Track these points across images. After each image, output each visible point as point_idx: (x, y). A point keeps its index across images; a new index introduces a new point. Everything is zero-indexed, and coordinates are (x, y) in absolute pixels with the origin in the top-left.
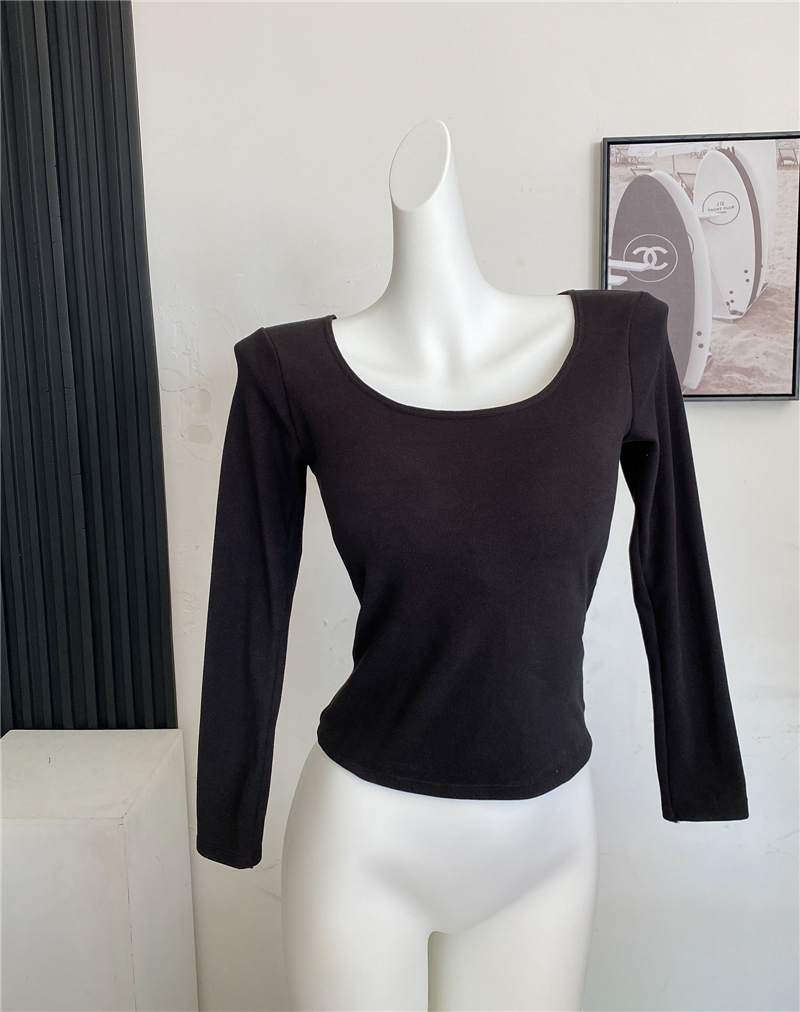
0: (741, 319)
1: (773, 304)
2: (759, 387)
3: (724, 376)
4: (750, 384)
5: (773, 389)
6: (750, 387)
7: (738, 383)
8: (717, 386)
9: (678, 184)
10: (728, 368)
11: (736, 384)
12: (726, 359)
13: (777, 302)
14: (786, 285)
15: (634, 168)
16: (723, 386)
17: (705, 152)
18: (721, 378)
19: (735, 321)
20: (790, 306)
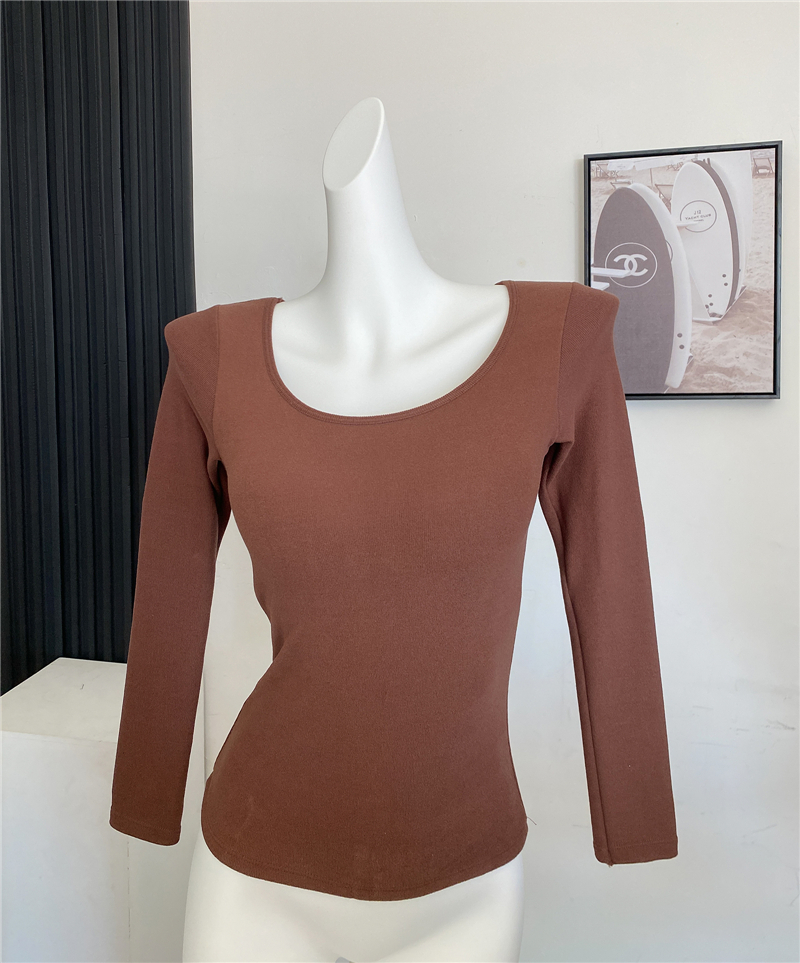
0: (720, 321)
1: (752, 306)
2: (740, 386)
3: (705, 375)
4: (731, 383)
5: (754, 388)
6: (730, 386)
7: (720, 382)
8: (699, 385)
9: (656, 195)
10: (707, 369)
11: (718, 383)
12: (707, 359)
13: (755, 304)
14: (765, 288)
15: (613, 181)
16: (704, 385)
17: (681, 165)
18: (702, 377)
19: (714, 323)
20: (768, 307)
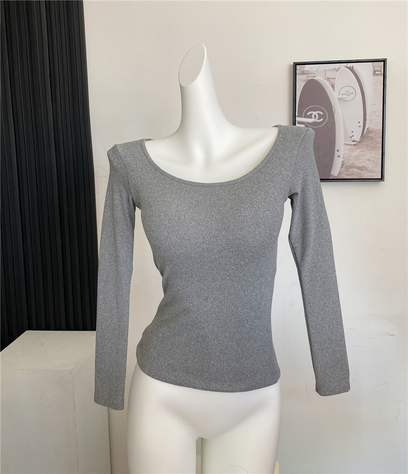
0: (357, 144)
2: (365, 175)
3: (350, 170)
4: (361, 174)
5: (372, 176)
6: (361, 175)
7: (356, 174)
8: (346, 175)
9: (328, 83)
10: (351, 167)
11: (355, 174)
12: (351, 162)
13: (373, 136)
14: (378, 128)
15: (307, 75)
16: (349, 175)
17: (339, 68)
18: (348, 171)
19: (354, 145)
20: (379, 138)
